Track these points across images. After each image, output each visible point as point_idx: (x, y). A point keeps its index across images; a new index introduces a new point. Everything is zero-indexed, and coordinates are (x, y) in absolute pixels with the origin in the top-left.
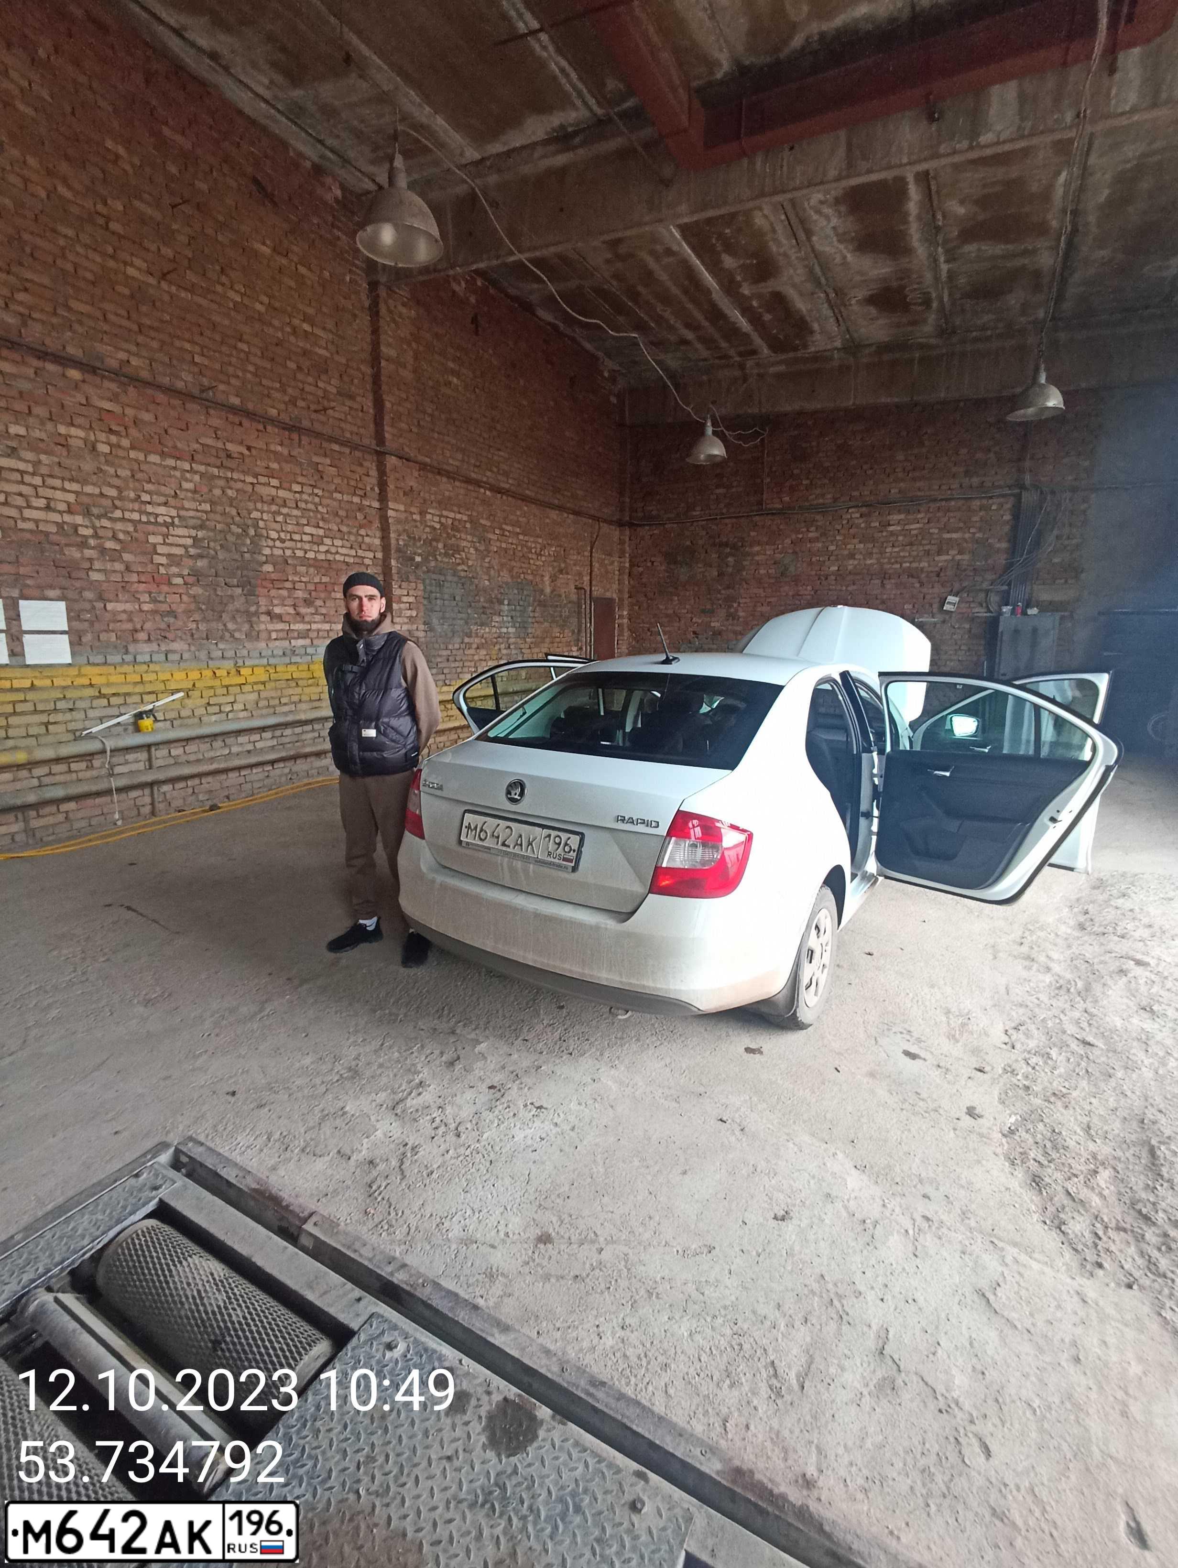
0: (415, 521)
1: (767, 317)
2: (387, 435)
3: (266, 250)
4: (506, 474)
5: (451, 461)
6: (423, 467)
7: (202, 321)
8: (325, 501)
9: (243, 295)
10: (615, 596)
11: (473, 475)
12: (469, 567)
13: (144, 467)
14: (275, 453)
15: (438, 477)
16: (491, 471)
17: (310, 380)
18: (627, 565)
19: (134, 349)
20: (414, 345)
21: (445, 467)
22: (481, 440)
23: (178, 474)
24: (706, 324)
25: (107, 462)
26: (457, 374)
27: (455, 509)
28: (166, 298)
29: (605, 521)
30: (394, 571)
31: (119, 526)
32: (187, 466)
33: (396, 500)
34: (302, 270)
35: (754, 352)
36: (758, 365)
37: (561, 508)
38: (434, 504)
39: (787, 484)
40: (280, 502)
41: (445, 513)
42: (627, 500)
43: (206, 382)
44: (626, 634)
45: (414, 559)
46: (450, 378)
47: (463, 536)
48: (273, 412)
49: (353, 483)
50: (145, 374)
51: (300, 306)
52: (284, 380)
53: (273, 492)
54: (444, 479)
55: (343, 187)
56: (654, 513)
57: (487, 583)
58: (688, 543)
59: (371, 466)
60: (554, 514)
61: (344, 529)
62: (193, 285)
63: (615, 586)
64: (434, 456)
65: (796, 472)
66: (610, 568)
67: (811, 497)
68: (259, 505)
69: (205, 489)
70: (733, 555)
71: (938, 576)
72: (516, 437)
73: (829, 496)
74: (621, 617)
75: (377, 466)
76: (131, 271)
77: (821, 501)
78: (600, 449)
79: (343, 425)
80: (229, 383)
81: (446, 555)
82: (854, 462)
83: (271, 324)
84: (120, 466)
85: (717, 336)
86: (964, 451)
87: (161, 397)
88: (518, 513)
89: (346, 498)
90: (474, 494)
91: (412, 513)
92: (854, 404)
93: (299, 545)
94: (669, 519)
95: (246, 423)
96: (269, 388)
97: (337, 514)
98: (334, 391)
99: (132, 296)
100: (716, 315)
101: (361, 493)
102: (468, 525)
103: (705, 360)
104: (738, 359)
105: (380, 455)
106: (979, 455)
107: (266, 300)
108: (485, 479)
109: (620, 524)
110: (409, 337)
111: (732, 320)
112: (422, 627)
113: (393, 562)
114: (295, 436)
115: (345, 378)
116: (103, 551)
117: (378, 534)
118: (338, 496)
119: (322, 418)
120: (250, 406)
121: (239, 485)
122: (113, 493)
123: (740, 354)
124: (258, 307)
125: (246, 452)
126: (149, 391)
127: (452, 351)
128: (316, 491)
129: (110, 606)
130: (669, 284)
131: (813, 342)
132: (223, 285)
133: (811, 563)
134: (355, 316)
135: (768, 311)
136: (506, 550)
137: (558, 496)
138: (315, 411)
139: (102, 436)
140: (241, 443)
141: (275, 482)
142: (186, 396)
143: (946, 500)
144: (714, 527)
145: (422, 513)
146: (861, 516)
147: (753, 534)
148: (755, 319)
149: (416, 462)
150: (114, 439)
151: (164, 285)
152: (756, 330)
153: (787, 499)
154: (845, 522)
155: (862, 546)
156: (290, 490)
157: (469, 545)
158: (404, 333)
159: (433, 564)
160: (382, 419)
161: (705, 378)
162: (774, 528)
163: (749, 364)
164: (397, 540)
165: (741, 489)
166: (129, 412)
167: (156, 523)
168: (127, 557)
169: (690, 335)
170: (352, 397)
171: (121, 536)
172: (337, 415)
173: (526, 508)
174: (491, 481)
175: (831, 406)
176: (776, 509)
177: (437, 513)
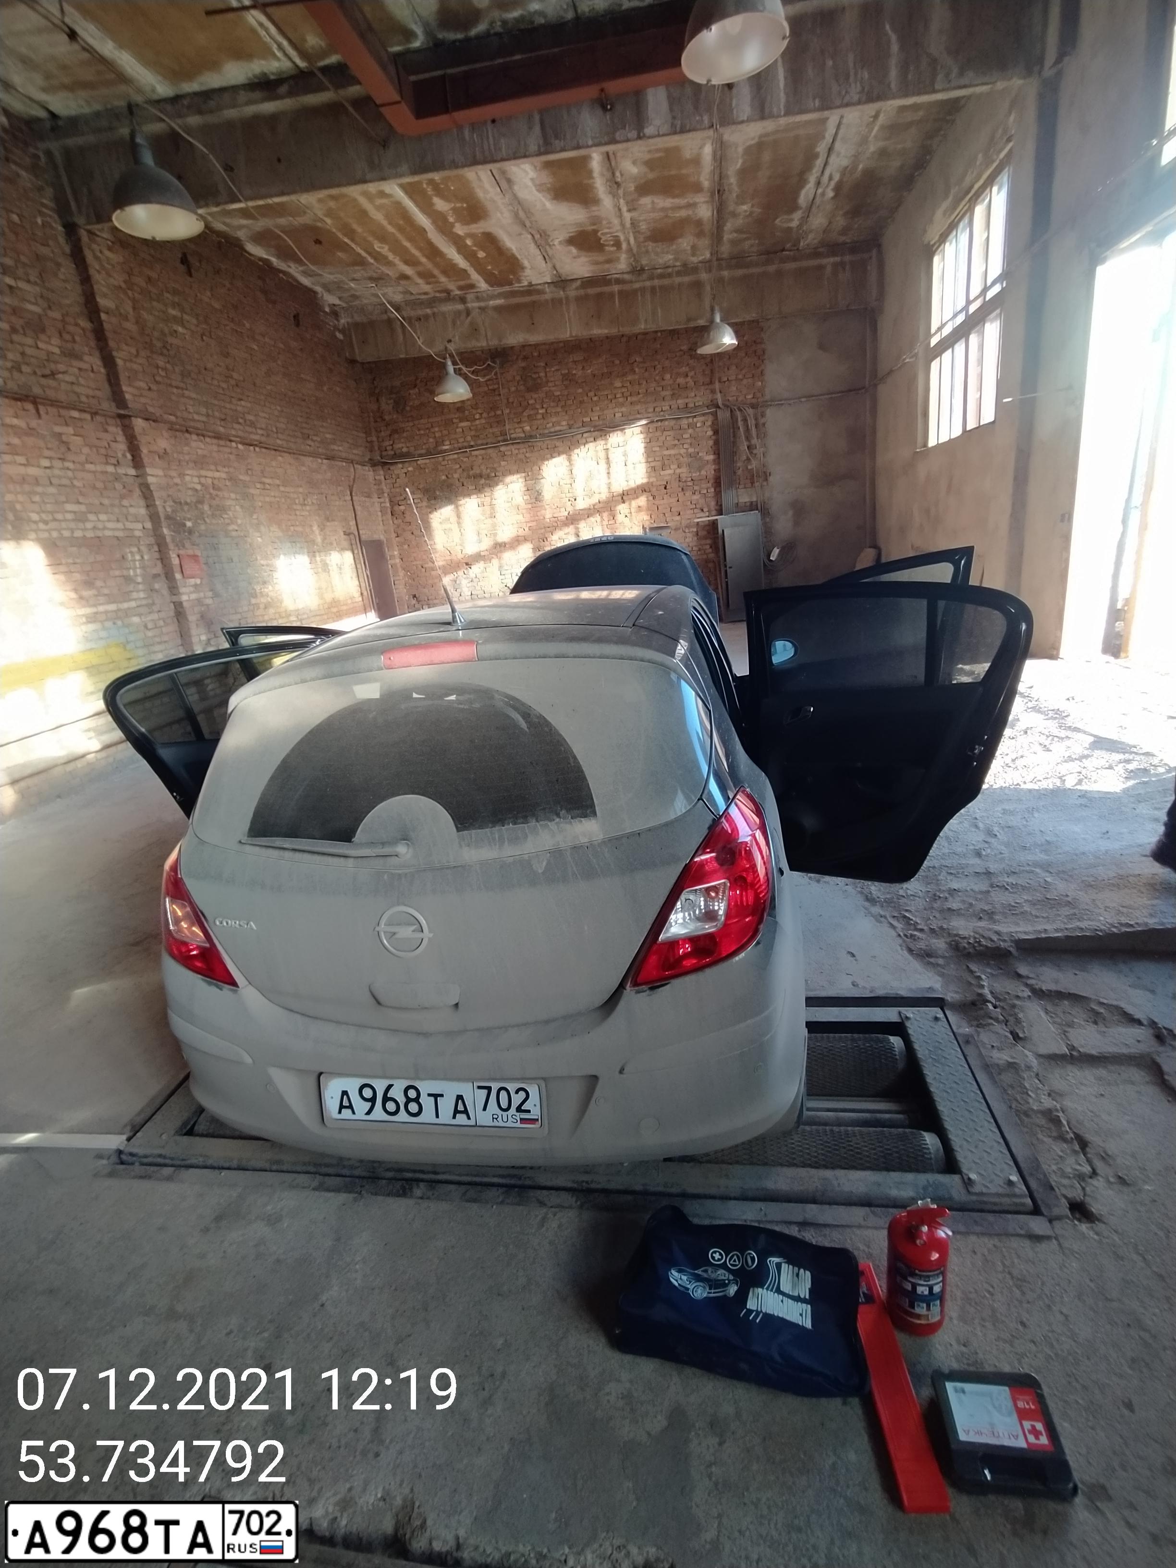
0: (177, 484)
1: (481, 254)
2: (127, 396)
4: (252, 424)
5: (196, 417)
6: (172, 426)
8: (81, 474)
10: (382, 537)
11: (222, 429)
12: (239, 526)
14: (12, 426)
15: (187, 435)
16: (239, 423)
17: (28, 341)
18: (388, 505)
20: (130, 293)
21: (192, 424)
22: (222, 392)
24: (423, 260)
26: (181, 322)
27: (213, 467)
29: (358, 463)
30: (168, 539)
33: (152, 465)
35: (472, 286)
36: (478, 299)
37: (314, 455)
38: (191, 465)
39: (525, 414)
40: (30, 480)
41: (203, 473)
42: (374, 439)
44: (401, 573)
45: (185, 525)
46: (175, 327)
47: (226, 494)
49: (103, 451)
53: (22, 470)
54: (194, 437)
56: (405, 450)
57: (259, 539)
58: (444, 477)
59: (116, 431)
60: (308, 460)
61: (106, 502)
63: (381, 527)
64: (179, 414)
65: (531, 402)
66: (372, 510)
67: (548, 426)
68: (11, 487)
71: (665, 488)
72: (254, 384)
73: (564, 423)
74: (392, 557)
75: (123, 430)
77: (558, 428)
78: (338, 389)
79: (78, 389)
81: (213, 516)
82: (580, 391)
85: (436, 272)
86: (668, 376)
88: (274, 463)
89: (99, 468)
90: (227, 450)
91: (172, 478)
92: (571, 336)
94: (420, 456)
97: (94, 487)
98: (56, 350)
100: (434, 252)
101: (114, 461)
102: (228, 483)
103: (426, 293)
104: (458, 292)
105: (124, 420)
106: (681, 380)
108: (233, 432)
109: (374, 464)
110: (123, 285)
111: (449, 256)
112: (210, 594)
113: (165, 531)
114: (29, 406)
115: (66, 336)
117: (142, 503)
118: (90, 467)
119: (52, 383)
123: (460, 288)
127: (168, 295)
128: (68, 464)
130: (385, 223)
131: (526, 276)
133: (560, 487)
134: (58, 264)
135: (483, 249)
136: (271, 503)
137: (309, 442)
138: (44, 376)
141: (20, 459)
143: (661, 421)
144: (465, 459)
145: (182, 475)
147: (503, 463)
148: (470, 256)
149: (165, 422)
152: (472, 265)
153: (527, 428)
154: (582, 446)
156: (38, 466)
157: (233, 503)
158: (118, 279)
159: (203, 527)
160: (117, 378)
161: (429, 311)
162: (520, 456)
163: (470, 297)
164: (164, 507)
165: (483, 421)
169: (408, 271)
170: (78, 357)
172: (67, 378)
173: (280, 458)
174: (240, 433)
175: (551, 338)
176: (519, 438)
177: (195, 473)
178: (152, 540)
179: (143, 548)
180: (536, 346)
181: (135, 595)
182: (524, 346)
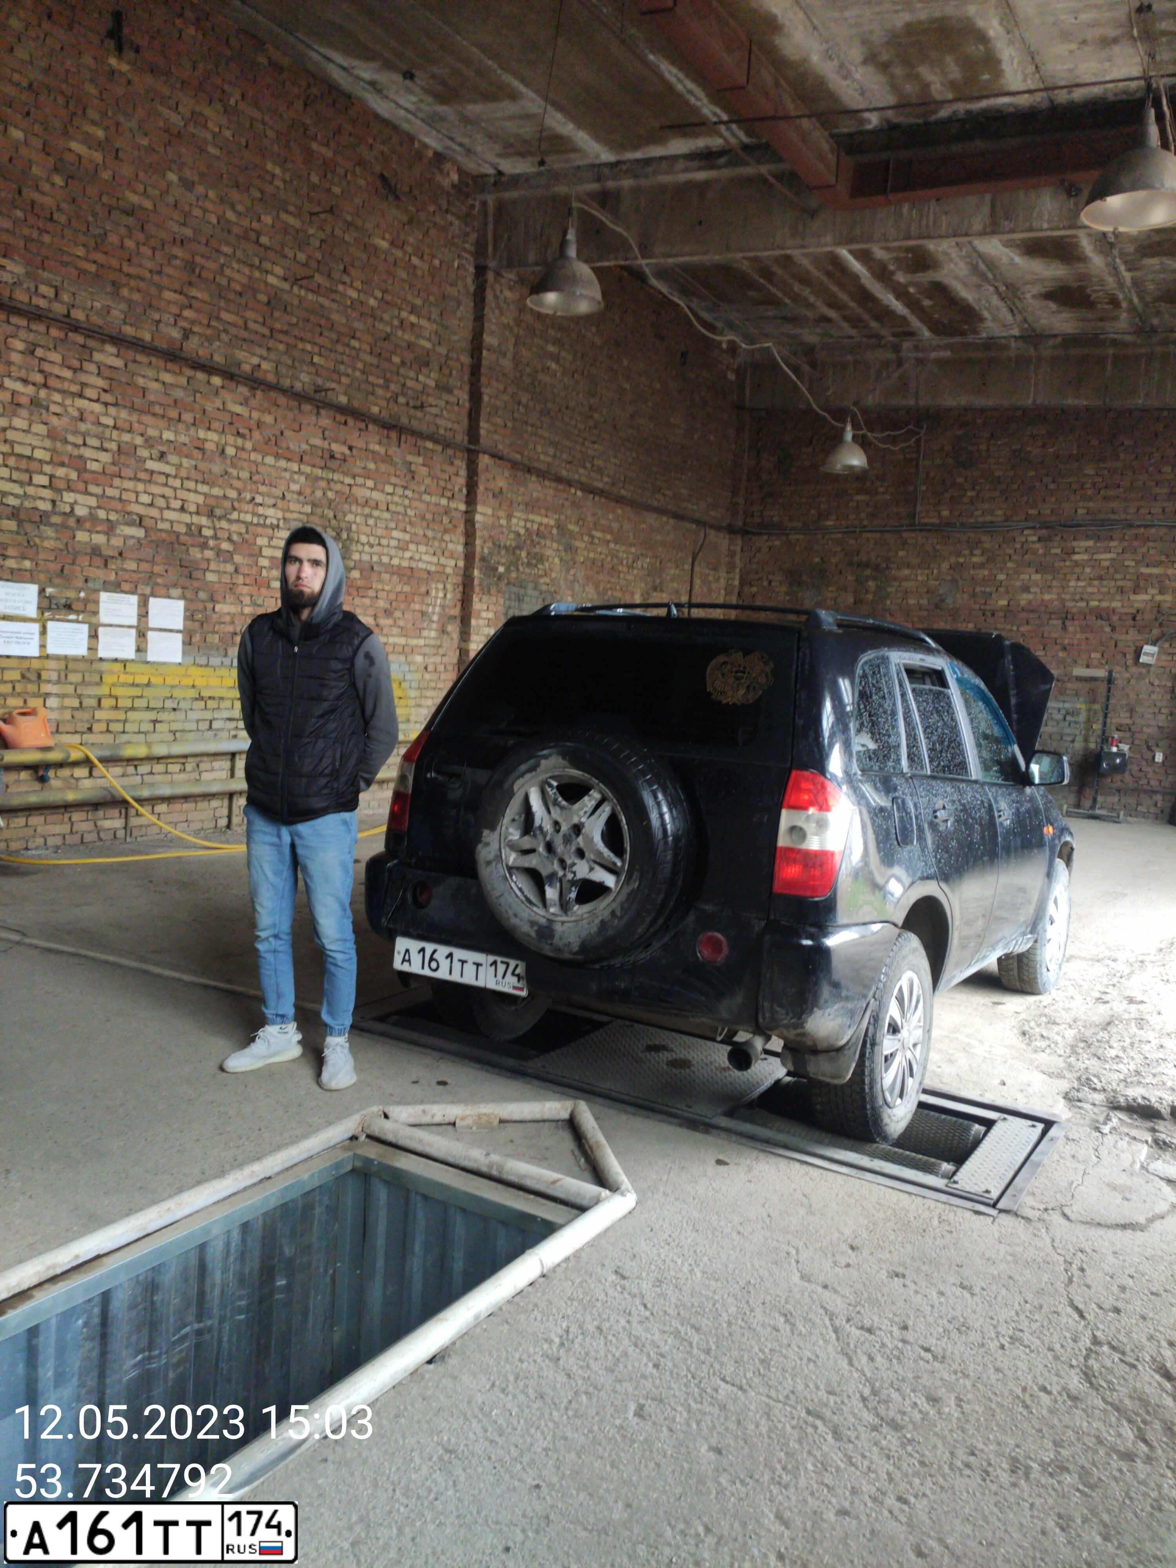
0: (502, 526)
1: (927, 303)
2: (482, 432)
3: (384, 244)
4: (600, 471)
5: (542, 457)
6: (515, 465)
7: (323, 322)
8: (416, 504)
9: (359, 291)
11: (564, 473)
12: (552, 580)
13: (260, 469)
14: (373, 452)
15: (528, 476)
16: (585, 467)
17: (412, 374)
18: (737, 583)
19: (264, 353)
20: (516, 330)
21: (536, 464)
22: (577, 432)
23: (287, 475)
24: (852, 304)
25: (233, 465)
26: (556, 358)
27: (543, 512)
28: (296, 302)
29: (712, 527)
30: (476, 582)
31: (234, 527)
32: (296, 468)
33: (484, 503)
34: (415, 260)
35: (911, 334)
36: (916, 348)
37: (661, 511)
38: (522, 507)
39: (947, 495)
40: (372, 503)
41: (531, 517)
42: (741, 500)
43: (320, 381)
45: (497, 570)
46: (549, 364)
47: (548, 543)
48: (375, 410)
49: (442, 483)
50: (271, 378)
51: (409, 298)
52: (388, 375)
53: (368, 493)
54: (534, 478)
55: (460, 171)
56: (776, 519)
58: (817, 560)
59: (461, 465)
60: (651, 519)
61: (430, 533)
62: (319, 286)
64: (526, 452)
65: (960, 480)
66: (714, 586)
67: (977, 513)
68: (354, 508)
69: (308, 491)
70: (875, 579)
71: (1134, 619)
72: (615, 427)
73: (1000, 513)
75: (468, 465)
76: (271, 279)
77: (989, 518)
78: (712, 438)
79: (440, 421)
80: (339, 382)
81: (529, 564)
82: (1032, 473)
83: (381, 319)
84: (242, 468)
85: (866, 317)
87: (282, 400)
88: (611, 516)
89: (434, 499)
90: (565, 495)
91: (499, 518)
92: (1035, 403)
93: (386, 550)
94: (793, 529)
95: (351, 422)
96: (373, 385)
97: (423, 518)
98: (432, 384)
99: (269, 303)
100: (865, 297)
101: (449, 494)
102: (555, 531)
103: (851, 337)
104: (891, 339)
105: (472, 455)
107: (379, 294)
108: (576, 477)
109: (731, 530)
110: (512, 323)
111: (885, 302)
113: (476, 573)
114: (394, 435)
115: (446, 371)
116: (219, 552)
117: (462, 540)
118: (426, 498)
119: (419, 414)
120: (356, 404)
121: (338, 487)
122: (233, 494)
123: (894, 335)
124: (372, 302)
125: (347, 452)
126: (273, 394)
128: (409, 493)
129: (218, 608)
130: (811, 269)
131: (984, 328)
132: (344, 283)
133: (974, 595)
134: (459, 303)
135: (930, 297)
136: (594, 561)
137: (659, 496)
138: (415, 407)
139: (231, 439)
140: (344, 443)
141: (370, 483)
142: (301, 397)
143: (1146, 526)
144: (852, 542)
145: (509, 517)
146: (1040, 540)
147: (901, 553)
148: (912, 304)
149: (509, 461)
150: (240, 441)
151: (296, 289)
152: (913, 312)
153: (945, 513)
154: (1018, 546)
155: (1038, 577)
156: (383, 491)
157: (553, 553)
158: (507, 318)
159: (514, 575)
160: (478, 414)
161: (849, 358)
162: (929, 547)
163: (906, 346)
164: (482, 547)
165: (887, 497)
166: (255, 415)
167: (264, 525)
168: (238, 558)
169: (832, 314)
170: (450, 391)
171: (235, 537)
172: (434, 410)
173: (619, 511)
174: (584, 479)
175: (1005, 403)
176: (932, 525)
177: (524, 516)
178: (459, 580)
179: (449, 587)
180: (983, 411)
181: (425, 633)
182: (966, 409)
